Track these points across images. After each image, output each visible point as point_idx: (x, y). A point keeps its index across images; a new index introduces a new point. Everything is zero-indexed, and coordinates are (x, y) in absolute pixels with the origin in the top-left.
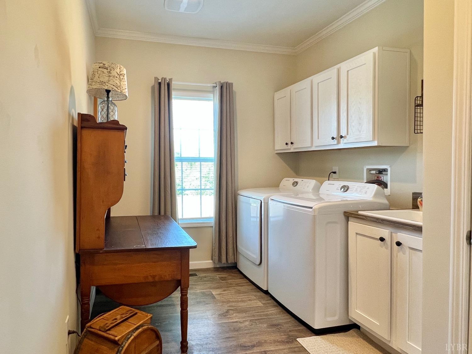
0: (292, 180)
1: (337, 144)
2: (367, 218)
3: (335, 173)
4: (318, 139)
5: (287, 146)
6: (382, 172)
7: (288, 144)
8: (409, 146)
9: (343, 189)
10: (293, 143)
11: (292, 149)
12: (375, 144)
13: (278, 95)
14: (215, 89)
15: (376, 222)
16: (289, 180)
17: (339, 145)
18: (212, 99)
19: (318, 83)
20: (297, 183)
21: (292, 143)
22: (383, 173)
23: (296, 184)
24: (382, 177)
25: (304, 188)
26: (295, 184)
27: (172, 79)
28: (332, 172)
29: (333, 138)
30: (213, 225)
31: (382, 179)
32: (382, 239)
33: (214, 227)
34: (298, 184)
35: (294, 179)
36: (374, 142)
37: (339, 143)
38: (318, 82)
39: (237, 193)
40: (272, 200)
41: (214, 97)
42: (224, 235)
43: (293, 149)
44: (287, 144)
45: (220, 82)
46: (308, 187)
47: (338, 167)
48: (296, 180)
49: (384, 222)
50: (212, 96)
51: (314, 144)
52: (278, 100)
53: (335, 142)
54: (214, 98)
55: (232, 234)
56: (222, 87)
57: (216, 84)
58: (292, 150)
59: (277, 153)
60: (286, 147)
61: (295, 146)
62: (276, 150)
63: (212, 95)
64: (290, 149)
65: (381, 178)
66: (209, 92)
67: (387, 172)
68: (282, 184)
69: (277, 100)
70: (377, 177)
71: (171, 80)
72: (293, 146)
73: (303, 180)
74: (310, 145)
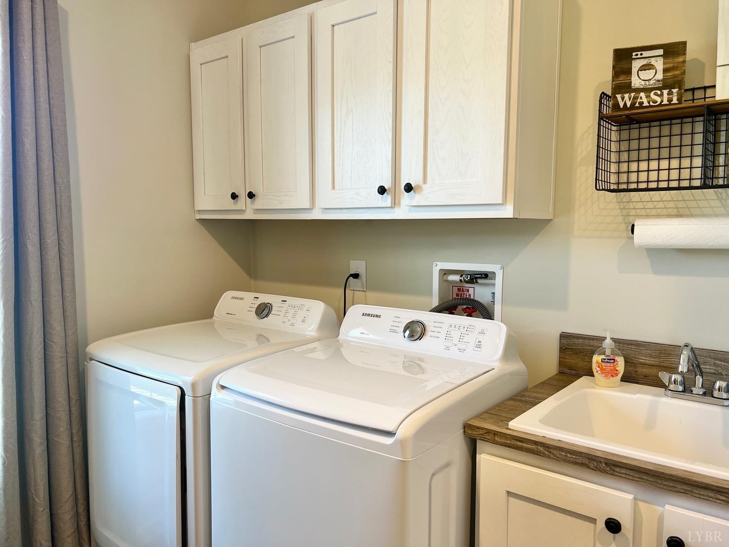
0: (250, 300)
1: (391, 207)
2: (552, 451)
3: (356, 276)
4: (334, 188)
5: (235, 204)
6: (476, 278)
7: (237, 196)
8: (549, 221)
9: (408, 332)
10: (255, 196)
11: (247, 211)
12: (507, 212)
13: (201, 51)
15: (588, 467)
16: (241, 299)
17: (396, 210)
19: (333, 26)
20: (268, 307)
21: (251, 195)
22: (479, 281)
24: (471, 291)
25: (292, 325)
26: (263, 310)
29: (382, 190)
31: (470, 295)
32: (613, 526)
34: (273, 312)
35: (257, 295)
36: (503, 207)
37: (395, 204)
38: (333, 23)
39: (85, 354)
40: (223, 387)
43: (252, 211)
44: (234, 196)
46: (303, 321)
47: (364, 262)
48: (265, 298)
49: (618, 469)
51: (321, 203)
52: (202, 64)
53: (387, 199)
58: (249, 215)
59: (200, 220)
60: (230, 204)
61: (259, 203)
62: (199, 211)
64: (244, 211)
65: (468, 291)
67: (495, 280)
68: (219, 311)
69: (199, 66)
70: (459, 290)
72: (252, 203)
73: (284, 298)
74: (307, 205)
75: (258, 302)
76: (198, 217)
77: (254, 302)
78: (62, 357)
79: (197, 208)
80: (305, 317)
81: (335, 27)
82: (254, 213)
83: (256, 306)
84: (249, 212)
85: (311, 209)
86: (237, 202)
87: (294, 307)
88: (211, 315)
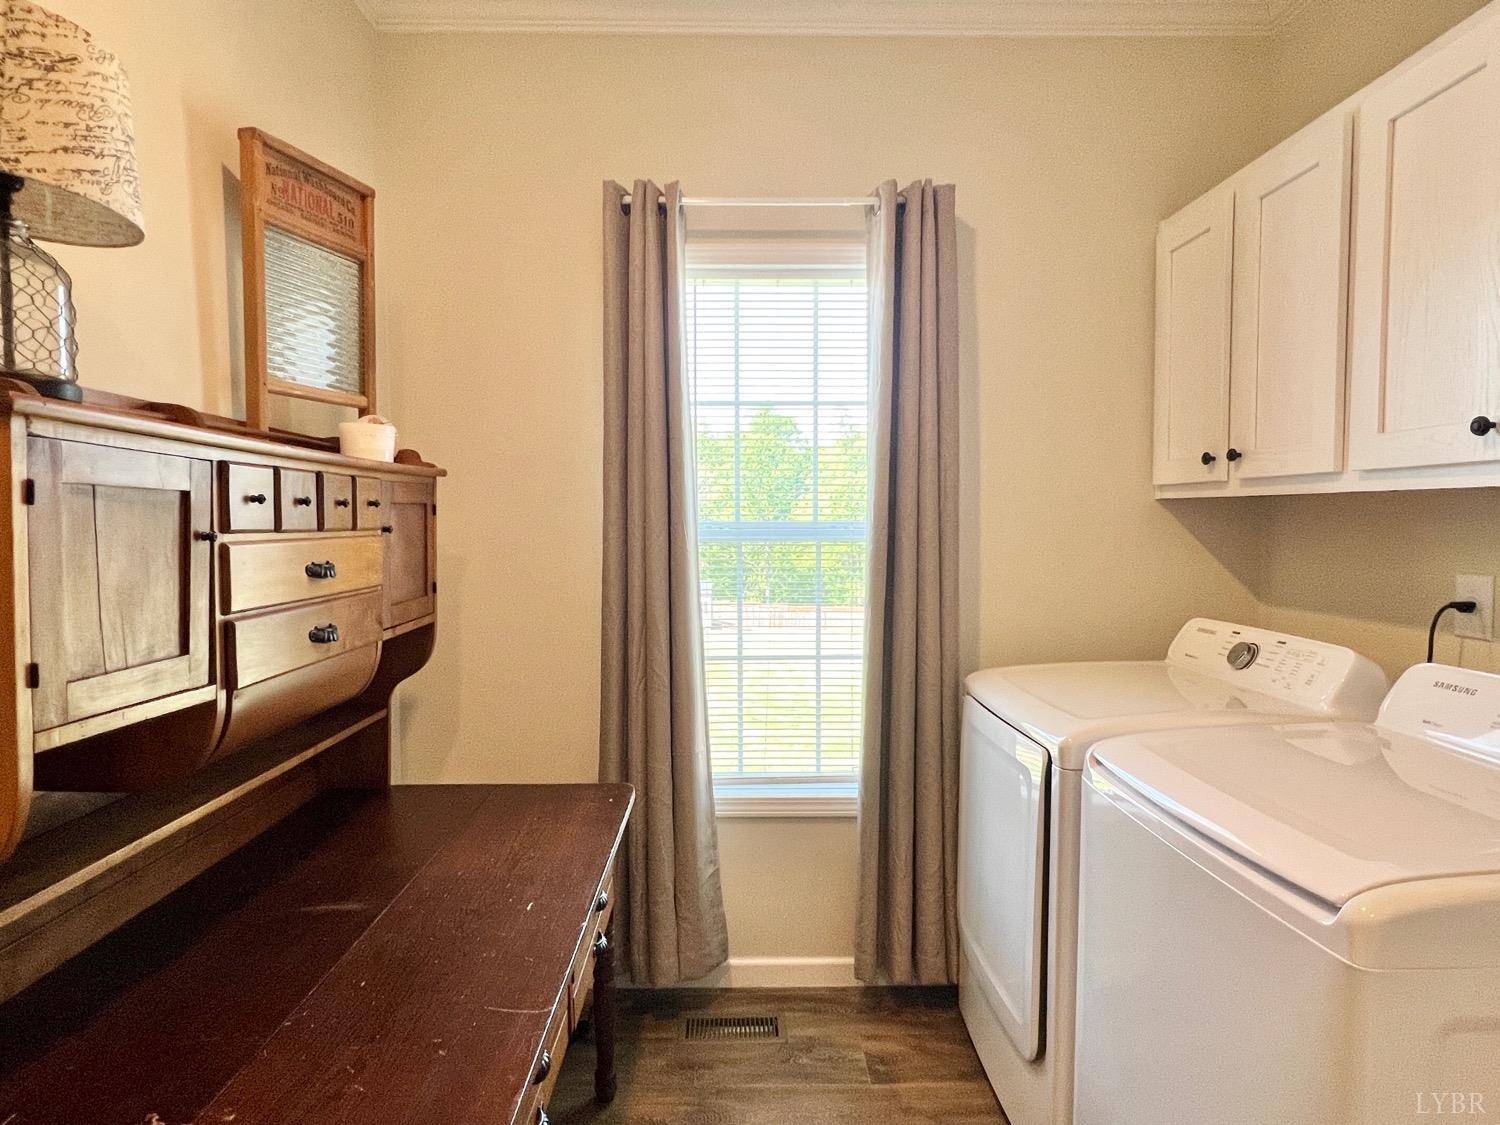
0: (1228, 634)
3: (1468, 607)
4: (1382, 428)
5: (1210, 472)
7: (1213, 459)
10: (1240, 455)
11: (1231, 482)
14: (874, 221)
16: (1212, 633)
18: (864, 266)
19: (1394, 121)
20: (1252, 651)
21: (1233, 455)
23: (1246, 657)
25: (1288, 687)
26: (1244, 655)
27: (677, 182)
28: (1453, 605)
29: (1481, 426)
30: (853, 813)
33: (859, 821)
34: (1259, 660)
35: (1237, 627)
38: (1392, 116)
41: (869, 255)
42: (903, 857)
43: (1238, 482)
44: (1207, 459)
45: (895, 184)
46: (1309, 683)
47: (1490, 579)
48: (1249, 635)
50: (864, 254)
51: (1355, 462)
52: (1173, 251)
53: (1491, 446)
54: (869, 263)
55: (938, 856)
56: (901, 209)
57: (878, 195)
58: (1234, 490)
59: (1164, 502)
60: (1202, 473)
61: (1247, 468)
62: (1161, 487)
63: (864, 248)
64: (1227, 482)
66: (850, 236)
68: (1175, 650)
69: (1169, 254)
71: (673, 187)
72: (1237, 468)
73: (1283, 637)
74: (1329, 466)
75: (1237, 640)
76: (1159, 495)
77: (1230, 639)
78: (934, 685)
79: (1155, 483)
80: (1312, 676)
81: (1398, 122)
82: (1241, 486)
83: (1231, 647)
84: (1234, 483)
85: (1341, 473)
86: (1214, 468)
87: (1298, 656)
88: (1163, 656)
